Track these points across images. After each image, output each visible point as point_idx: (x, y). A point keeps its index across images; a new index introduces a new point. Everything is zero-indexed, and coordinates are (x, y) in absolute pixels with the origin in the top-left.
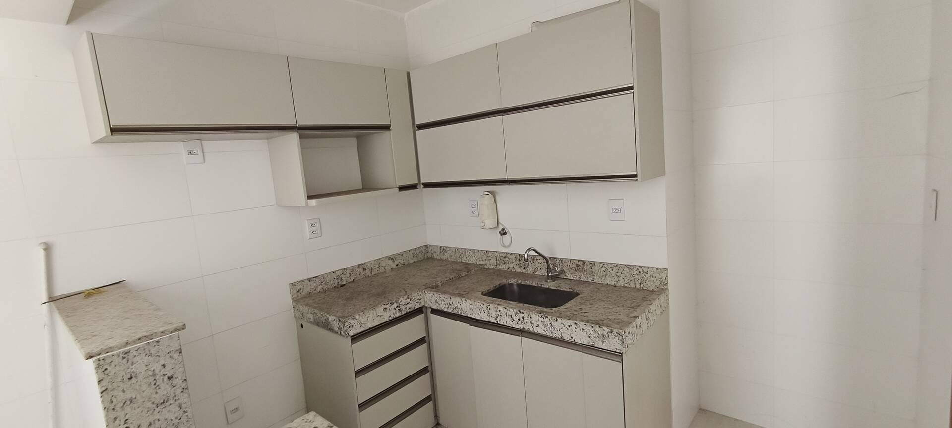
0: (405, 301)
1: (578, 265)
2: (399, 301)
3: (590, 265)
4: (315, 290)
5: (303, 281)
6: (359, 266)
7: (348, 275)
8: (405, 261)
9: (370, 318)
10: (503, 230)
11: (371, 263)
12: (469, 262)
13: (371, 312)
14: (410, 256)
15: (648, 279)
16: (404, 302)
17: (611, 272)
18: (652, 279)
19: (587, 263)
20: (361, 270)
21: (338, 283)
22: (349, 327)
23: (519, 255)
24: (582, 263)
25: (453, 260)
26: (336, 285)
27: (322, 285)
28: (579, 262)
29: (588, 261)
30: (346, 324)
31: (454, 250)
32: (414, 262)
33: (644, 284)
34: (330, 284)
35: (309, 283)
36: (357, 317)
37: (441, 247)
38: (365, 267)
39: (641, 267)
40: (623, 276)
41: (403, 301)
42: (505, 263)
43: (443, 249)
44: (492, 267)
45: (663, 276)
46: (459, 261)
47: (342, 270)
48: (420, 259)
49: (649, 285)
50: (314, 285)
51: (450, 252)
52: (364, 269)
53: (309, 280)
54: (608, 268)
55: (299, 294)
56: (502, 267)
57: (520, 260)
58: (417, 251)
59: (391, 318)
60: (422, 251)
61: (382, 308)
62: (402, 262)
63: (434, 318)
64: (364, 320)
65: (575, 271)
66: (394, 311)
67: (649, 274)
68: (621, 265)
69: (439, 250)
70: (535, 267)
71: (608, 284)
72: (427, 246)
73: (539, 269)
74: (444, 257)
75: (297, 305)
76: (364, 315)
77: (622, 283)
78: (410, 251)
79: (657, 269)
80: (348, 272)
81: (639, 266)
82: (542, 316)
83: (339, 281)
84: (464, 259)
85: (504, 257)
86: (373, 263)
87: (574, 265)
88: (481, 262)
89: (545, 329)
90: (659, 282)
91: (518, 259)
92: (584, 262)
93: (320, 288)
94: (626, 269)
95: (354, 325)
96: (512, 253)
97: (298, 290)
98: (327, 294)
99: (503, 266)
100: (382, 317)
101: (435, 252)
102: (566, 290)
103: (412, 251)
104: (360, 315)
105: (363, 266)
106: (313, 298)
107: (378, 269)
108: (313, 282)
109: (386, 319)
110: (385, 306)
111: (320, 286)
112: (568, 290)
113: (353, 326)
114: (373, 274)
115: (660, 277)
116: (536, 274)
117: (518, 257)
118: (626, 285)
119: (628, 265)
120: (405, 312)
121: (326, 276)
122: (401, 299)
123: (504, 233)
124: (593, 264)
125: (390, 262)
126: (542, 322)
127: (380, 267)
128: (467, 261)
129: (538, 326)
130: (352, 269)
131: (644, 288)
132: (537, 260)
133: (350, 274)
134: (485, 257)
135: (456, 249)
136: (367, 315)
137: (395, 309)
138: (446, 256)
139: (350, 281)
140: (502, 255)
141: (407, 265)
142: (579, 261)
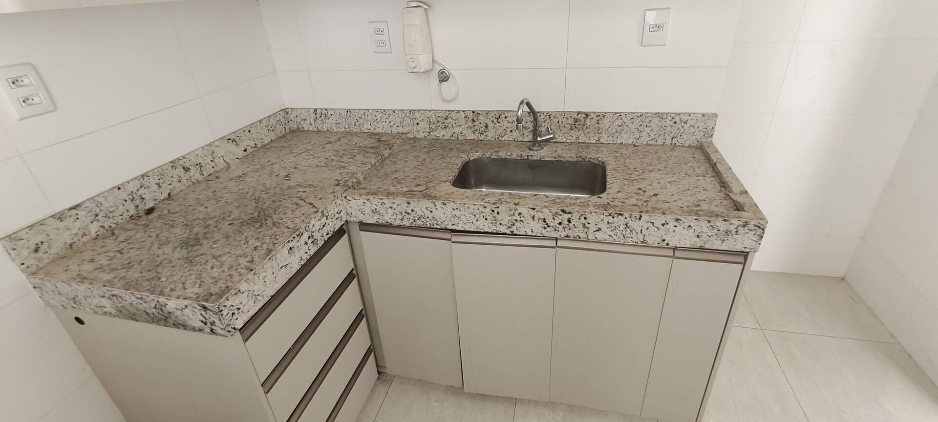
0: (319, 222)
1: (576, 120)
2: (311, 227)
3: (597, 118)
4: (84, 235)
5: (42, 223)
6: (173, 164)
7: (154, 187)
8: (257, 142)
9: (270, 278)
10: (442, 72)
11: (197, 155)
12: (375, 131)
13: (268, 265)
14: (262, 133)
15: (686, 131)
16: (318, 225)
17: (630, 125)
18: (692, 130)
19: (592, 115)
20: (180, 171)
21: (137, 207)
22: (233, 314)
23: (473, 112)
24: (584, 116)
25: (343, 130)
26: (133, 211)
27: (98, 220)
28: (580, 116)
29: (595, 113)
30: (225, 312)
31: (343, 114)
32: (272, 141)
33: (679, 137)
34: (117, 214)
35: (62, 225)
36: (243, 286)
37: (316, 110)
38: (187, 165)
39: (679, 114)
40: (648, 130)
41: (316, 224)
42: (446, 127)
43: (320, 114)
44: (421, 135)
45: (710, 124)
46: (355, 130)
47: (136, 178)
48: (280, 135)
49: (686, 139)
50: (78, 224)
51: (336, 117)
52: (187, 169)
53: (60, 217)
54: (626, 121)
55: (40, 254)
56: (441, 134)
57: (473, 120)
58: (273, 121)
59: (303, 263)
60: (279, 120)
61: (285, 250)
62: (252, 144)
63: (366, 237)
64: (257, 287)
65: (571, 129)
66: (306, 247)
67: (690, 123)
68: (648, 115)
69: (313, 116)
70: (501, 130)
71: (621, 143)
72: (285, 111)
73: (508, 131)
74: (325, 126)
75: (47, 283)
76: (256, 277)
77: (644, 139)
78: (260, 121)
79: (703, 115)
80: (153, 180)
81: (676, 114)
82: (610, 215)
83: (138, 202)
84: (366, 127)
85: (444, 119)
86: (200, 154)
87: (571, 121)
88: (401, 130)
89: (612, 234)
90: (702, 134)
91: (470, 120)
92: (587, 115)
93: (94, 228)
94: (656, 120)
95: (241, 306)
96: (459, 111)
97: (33, 247)
98: (122, 237)
99: (443, 132)
100: (288, 267)
101: (305, 120)
102: (571, 159)
103: (265, 123)
104: (247, 281)
105: (181, 163)
106: (87, 255)
107: (213, 164)
108: (72, 219)
109: (297, 267)
110: (291, 245)
111: (95, 223)
112: (575, 160)
113: (239, 309)
114: (206, 174)
115: (705, 126)
116: (503, 139)
117: (471, 116)
118: (650, 142)
119: (658, 113)
120: (323, 242)
121: (102, 200)
122: (313, 222)
123: (444, 78)
124: (601, 116)
125: (232, 147)
126: (608, 223)
127: (216, 160)
128: (372, 130)
129: (599, 229)
130: (161, 173)
131: (677, 144)
132: (506, 118)
133: (158, 184)
134: (408, 121)
135: (348, 111)
136: (263, 275)
137: (306, 243)
138: (329, 124)
139: (162, 197)
140: (440, 115)
141: (261, 147)
142: (579, 113)
